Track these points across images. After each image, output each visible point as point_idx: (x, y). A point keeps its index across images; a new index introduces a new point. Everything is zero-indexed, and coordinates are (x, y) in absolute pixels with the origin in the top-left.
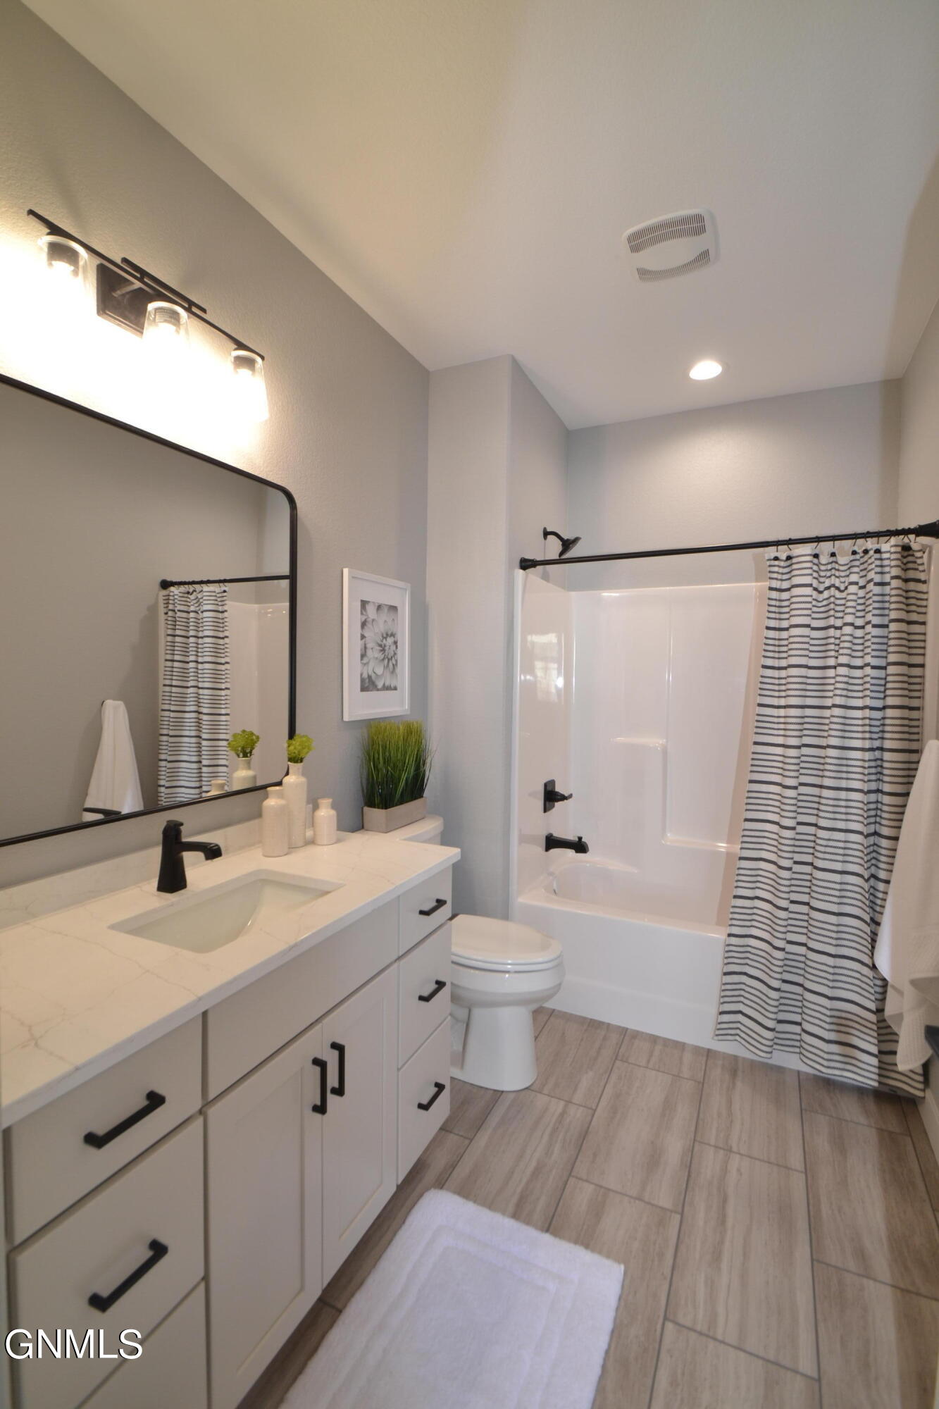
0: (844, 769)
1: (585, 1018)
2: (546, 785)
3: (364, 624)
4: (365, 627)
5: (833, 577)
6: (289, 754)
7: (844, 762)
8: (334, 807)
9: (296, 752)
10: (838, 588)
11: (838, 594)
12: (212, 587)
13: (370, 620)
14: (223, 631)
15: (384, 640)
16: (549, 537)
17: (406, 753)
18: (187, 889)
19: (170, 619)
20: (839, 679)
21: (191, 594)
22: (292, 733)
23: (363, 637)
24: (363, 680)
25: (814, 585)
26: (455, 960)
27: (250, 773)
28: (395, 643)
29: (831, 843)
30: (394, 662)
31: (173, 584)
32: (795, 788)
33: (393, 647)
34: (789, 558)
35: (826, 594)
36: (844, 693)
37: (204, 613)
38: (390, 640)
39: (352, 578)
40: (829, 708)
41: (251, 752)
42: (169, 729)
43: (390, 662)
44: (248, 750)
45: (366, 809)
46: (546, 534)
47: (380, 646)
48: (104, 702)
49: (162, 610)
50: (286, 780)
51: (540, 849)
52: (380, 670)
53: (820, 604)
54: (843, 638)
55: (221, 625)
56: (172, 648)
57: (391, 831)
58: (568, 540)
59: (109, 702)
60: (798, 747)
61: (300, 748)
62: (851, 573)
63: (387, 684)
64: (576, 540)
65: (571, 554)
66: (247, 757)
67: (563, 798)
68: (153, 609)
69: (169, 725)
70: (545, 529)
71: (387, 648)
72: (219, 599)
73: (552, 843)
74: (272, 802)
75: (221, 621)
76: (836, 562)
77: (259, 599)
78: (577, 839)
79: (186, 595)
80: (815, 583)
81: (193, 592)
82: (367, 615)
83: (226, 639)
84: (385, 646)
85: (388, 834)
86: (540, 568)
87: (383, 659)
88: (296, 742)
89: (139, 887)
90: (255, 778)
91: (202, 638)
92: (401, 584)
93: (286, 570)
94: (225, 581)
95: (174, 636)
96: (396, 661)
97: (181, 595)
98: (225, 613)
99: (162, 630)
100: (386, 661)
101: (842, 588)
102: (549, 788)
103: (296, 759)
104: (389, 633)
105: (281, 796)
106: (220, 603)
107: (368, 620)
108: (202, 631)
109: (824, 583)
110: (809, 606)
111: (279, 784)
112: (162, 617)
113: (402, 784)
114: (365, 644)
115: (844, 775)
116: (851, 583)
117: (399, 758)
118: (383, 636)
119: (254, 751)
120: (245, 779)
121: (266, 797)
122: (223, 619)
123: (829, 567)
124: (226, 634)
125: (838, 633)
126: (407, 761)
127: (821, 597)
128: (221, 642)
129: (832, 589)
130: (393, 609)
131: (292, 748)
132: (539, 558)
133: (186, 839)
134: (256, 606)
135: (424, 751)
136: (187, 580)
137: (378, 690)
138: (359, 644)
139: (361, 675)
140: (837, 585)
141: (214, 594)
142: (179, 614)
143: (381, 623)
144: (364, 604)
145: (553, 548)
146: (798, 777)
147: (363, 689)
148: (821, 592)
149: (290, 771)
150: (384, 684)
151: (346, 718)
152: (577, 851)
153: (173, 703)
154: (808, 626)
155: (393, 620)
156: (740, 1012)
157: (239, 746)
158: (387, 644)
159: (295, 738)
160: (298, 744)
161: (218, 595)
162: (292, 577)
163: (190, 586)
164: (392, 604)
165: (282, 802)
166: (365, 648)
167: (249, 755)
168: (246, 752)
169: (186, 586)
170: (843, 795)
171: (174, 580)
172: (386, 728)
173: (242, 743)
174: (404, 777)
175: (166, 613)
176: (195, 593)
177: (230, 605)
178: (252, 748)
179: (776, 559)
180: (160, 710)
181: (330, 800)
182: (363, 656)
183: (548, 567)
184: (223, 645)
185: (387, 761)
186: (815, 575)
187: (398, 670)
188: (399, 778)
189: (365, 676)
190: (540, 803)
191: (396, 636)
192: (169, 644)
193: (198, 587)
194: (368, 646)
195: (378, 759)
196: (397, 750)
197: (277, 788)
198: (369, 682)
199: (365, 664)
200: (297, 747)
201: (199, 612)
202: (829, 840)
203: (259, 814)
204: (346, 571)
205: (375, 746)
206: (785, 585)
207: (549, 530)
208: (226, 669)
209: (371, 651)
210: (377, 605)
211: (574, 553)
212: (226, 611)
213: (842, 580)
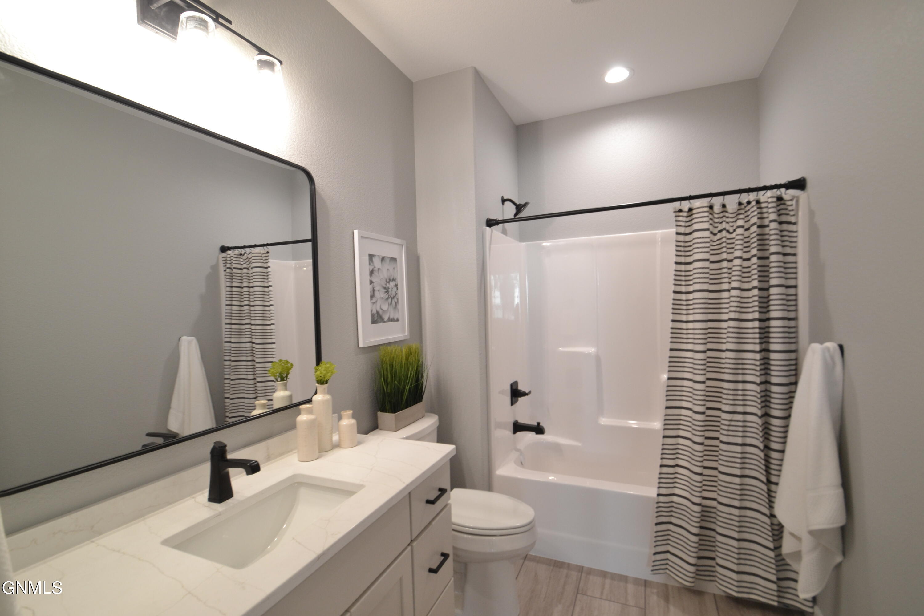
0: (740, 366)
1: (551, 560)
2: (512, 385)
3: (372, 273)
4: (373, 275)
5: (724, 223)
6: (317, 378)
7: (740, 361)
8: (354, 416)
9: (322, 376)
10: (728, 231)
11: (729, 236)
12: (258, 250)
13: (376, 269)
14: (268, 282)
15: (388, 284)
16: (506, 203)
17: (408, 369)
18: (233, 498)
19: (228, 274)
20: (732, 299)
21: (243, 256)
22: (319, 360)
23: (371, 282)
24: (373, 316)
25: (711, 230)
26: (455, 529)
27: (287, 393)
28: (396, 285)
29: (733, 423)
30: (395, 299)
31: (229, 248)
32: (704, 382)
33: (395, 289)
34: (690, 210)
35: (719, 236)
36: (738, 309)
37: (253, 269)
38: (392, 284)
39: (362, 237)
40: (726, 321)
41: (287, 376)
42: (230, 356)
43: (393, 300)
44: (285, 375)
45: (380, 414)
46: (504, 201)
47: (385, 288)
48: (180, 338)
49: (222, 268)
50: (315, 398)
51: (509, 432)
52: (385, 307)
53: (714, 244)
54: (734, 268)
55: (266, 277)
56: (230, 296)
57: (400, 429)
58: (520, 205)
59: (184, 338)
60: (704, 352)
61: (324, 372)
62: (738, 219)
63: (391, 317)
64: (526, 205)
65: (522, 215)
66: (284, 380)
67: (524, 394)
68: (215, 268)
69: (230, 353)
70: (503, 197)
71: (390, 290)
72: (264, 258)
73: (518, 427)
74: (303, 418)
75: (266, 274)
76: (727, 212)
77: (295, 257)
78: (536, 424)
79: (239, 256)
80: (711, 228)
81: (244, 254)
82: (374, 265)
83: (270, 288)
84: (388, 288)
85: (396, 432)
86: (501, 225)
87: (388, 298)
88: (322, 367)
89: (194, 498)
90: (290, 397)
91: (252, 287)
92: (399, 241)
93: (308, 235)
94: (267, 245)
95: (232, 287)
96: (398, 299)
97: (236, 256)
98: (269, 268)
99: (223, 282)
100: (390, 300)
101: (731, 230)
102: (514, 388)
103: (322, 382)
104: (391, 279)
105: (310, 411)
106: (265, 261)
107: (375, 269)
108: (252, 282)
109: (717, 227)
110: (708, 245)
111: (309, 401)
112: (222, 274)
113: (406, 393)
114: (373, 288)
115: (740, 371)
116: (739, 227)
117: (403, 373)
118: (386, 281)
119: (289, 376)
120: (283, 398)
121: (299, 413)
122: (267, 273)
123: (721, 215)
124: (270, 284)
125: (730, 265)
126: (409, 376)
127: (715, 238)
128: (266, 290)
129: (724, 232)
130: (394, 260)
131: (318, 373)
132: (500, 218)
133: (230, 456)
134: (293, 263)
135: (422, 366)
136: (240, 246)
137: (385, 322)
138: (369, 288)
139: (371, 311)
140: (727, 229)
141: (260, 255)
142: (235, 271)
143: (385, 271)
144: (371, 257)
145: (509, 211)
146: (705, 374)
147: (374, 322)
148: (715, 235)
149: (318, 391)
150: (389, 318)
151: (361, 345)
152: (537, 433)
153: (233, 336)
154: (707, 260)
155: (394, 268)
156: (668, 552)
157: (278, 372)
158: (390, 287)
159: (320, 364)
160: (323, 369)
161: (263, 255)
162: (314, 240)
163: (242, 249)
164: (393, 257)
165: (311, 417)
166: (374, 291)
167: (285, 379)
168: (283, 377)
169: (239, 250)
170: (740, 386)
171: (230, 246)
172: (392, 351)
173: (280, 370)
174: (408, 388)
175: (225, 271)
176: (246, 255)
177: (273, 263)
178: (288, 374)
179: (680, 211)
180: (223, 342)
181: (351, 412)
182: (372, 297)
183: (506, 224)
184: (268, 292)
185: (394, 375)
186: (711, 222)
187: (399, 306)
188: (404, 388)
189: (374, 312)
190: (508, 399)
191: (396, 281)
192: (228, 293)
193: (248, 250)
194: (376, 289)
195: (387, 375)
196: (401, 367)
197: (307, 406)
198: (377, 316)
199: (374, 303)
200: (322, 372)
201: (250, 268)
202: (731, 421)
203: (293, 427)
204: (356, 232)
205: (384, 365)
206: (688, 230)
207: (505, 198)
208: (271, 310)
209: (378, 292)
210: (381, 257)
211: (525, 213)
212: (269, 267)
213: (731, 224)
